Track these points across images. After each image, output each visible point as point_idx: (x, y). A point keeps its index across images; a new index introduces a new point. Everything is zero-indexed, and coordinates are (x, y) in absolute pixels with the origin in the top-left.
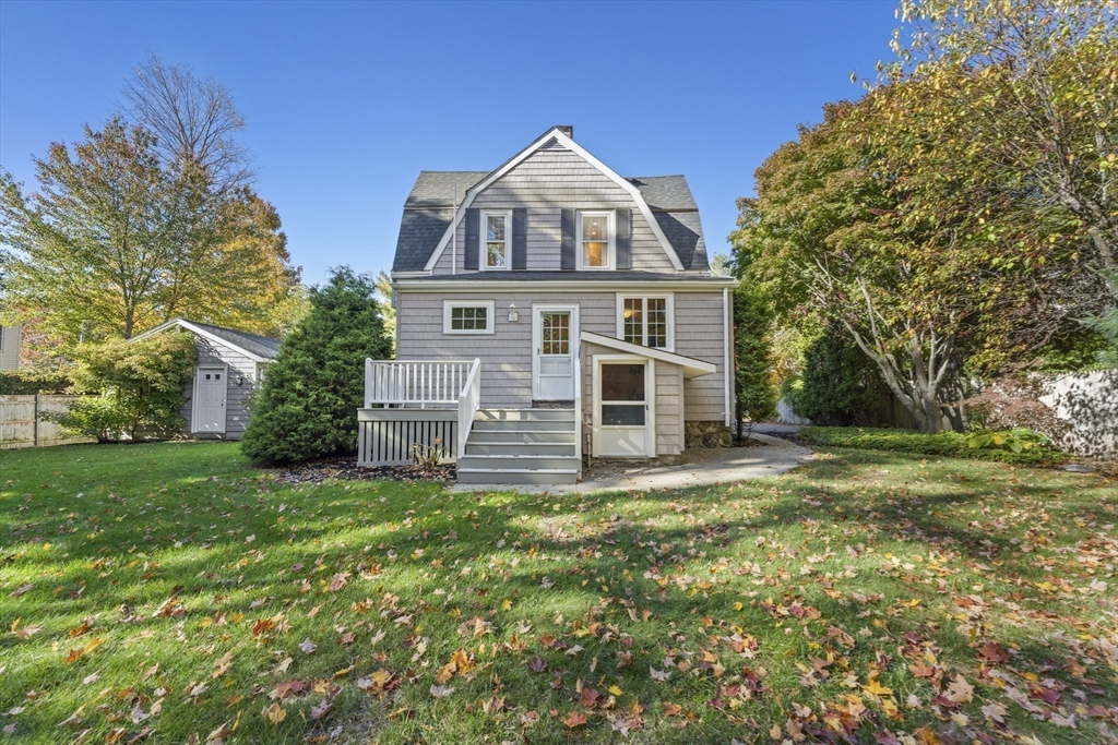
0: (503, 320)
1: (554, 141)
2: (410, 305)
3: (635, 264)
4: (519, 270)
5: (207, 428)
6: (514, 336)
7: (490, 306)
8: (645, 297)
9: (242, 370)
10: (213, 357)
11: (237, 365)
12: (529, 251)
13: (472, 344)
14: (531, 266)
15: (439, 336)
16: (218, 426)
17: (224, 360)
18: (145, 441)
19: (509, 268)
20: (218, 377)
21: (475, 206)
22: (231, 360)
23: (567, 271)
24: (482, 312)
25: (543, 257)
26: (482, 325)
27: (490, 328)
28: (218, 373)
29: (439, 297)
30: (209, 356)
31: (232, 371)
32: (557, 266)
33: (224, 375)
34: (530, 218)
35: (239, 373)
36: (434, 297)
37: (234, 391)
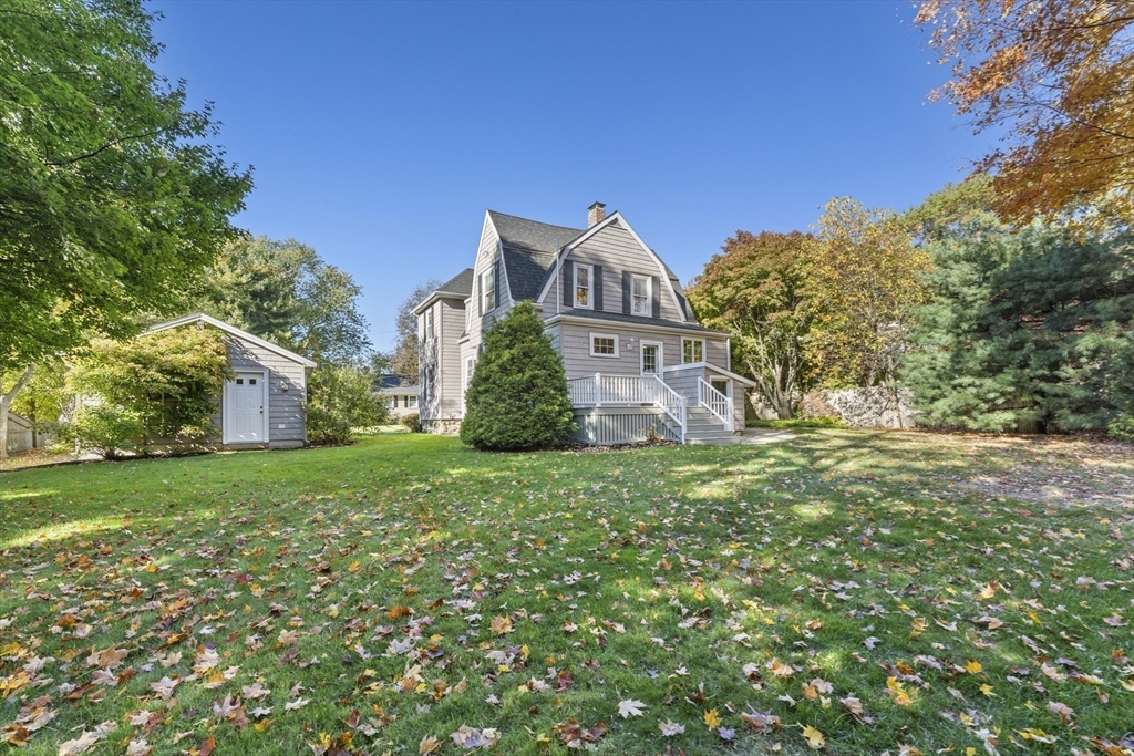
0: (624, 348)
1: (616, 221)
2: (568, 333)
3: (662, 314)
4: (598, 310)
5: (243, 438)
6: (630, 360)
7: (616, 338)
8: (693, 340)
9: (287, 375)
10: (248, 360)
11: (280, 370)
12: (604, 297)
13: (607, 364)
14: (606, 308)
15: (587, 357)
16: (258, 434)
17: (262, 363)
18: (153, 457)
19: (592, 308)
20: (253, 382)
21: (570, 258)
22: (273, 364)
23: (626, 314)
24: (611, 342)
25: (613, 303)
26: (611, 351)
27: (616, 354)
28: (253, 377)
29: (587, 330)
30: (244, 359)
31: (274, 377)
32: (619, 310)
33: (263, 381)
34: (604, 273)
35: (284, 378)
36: (584, 329)
37: (277, 398)
